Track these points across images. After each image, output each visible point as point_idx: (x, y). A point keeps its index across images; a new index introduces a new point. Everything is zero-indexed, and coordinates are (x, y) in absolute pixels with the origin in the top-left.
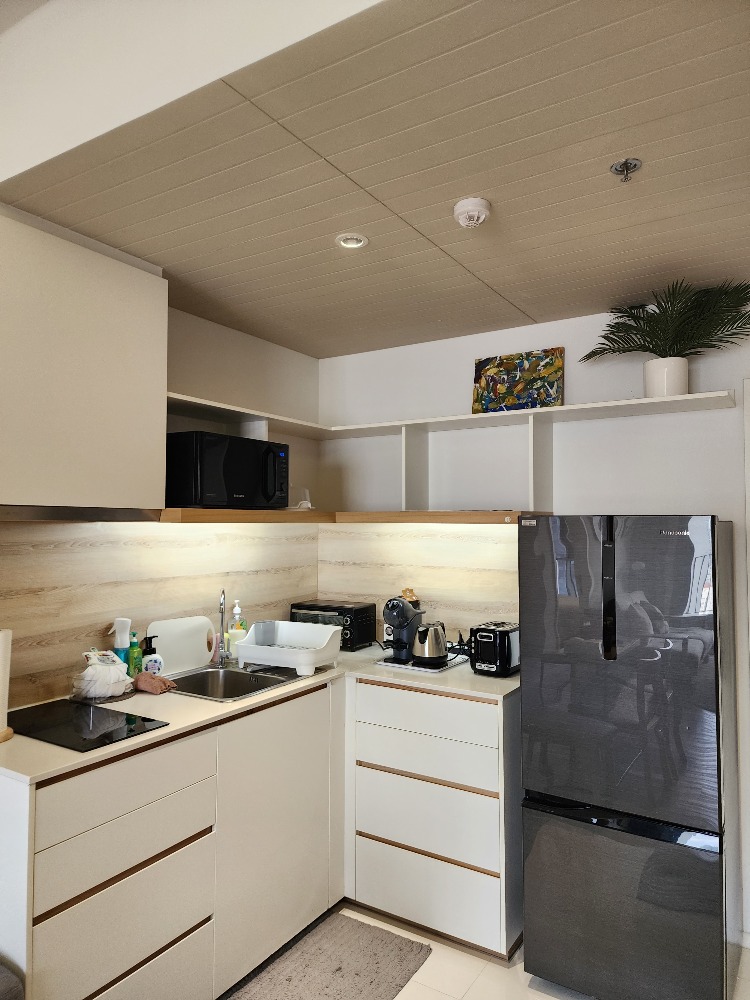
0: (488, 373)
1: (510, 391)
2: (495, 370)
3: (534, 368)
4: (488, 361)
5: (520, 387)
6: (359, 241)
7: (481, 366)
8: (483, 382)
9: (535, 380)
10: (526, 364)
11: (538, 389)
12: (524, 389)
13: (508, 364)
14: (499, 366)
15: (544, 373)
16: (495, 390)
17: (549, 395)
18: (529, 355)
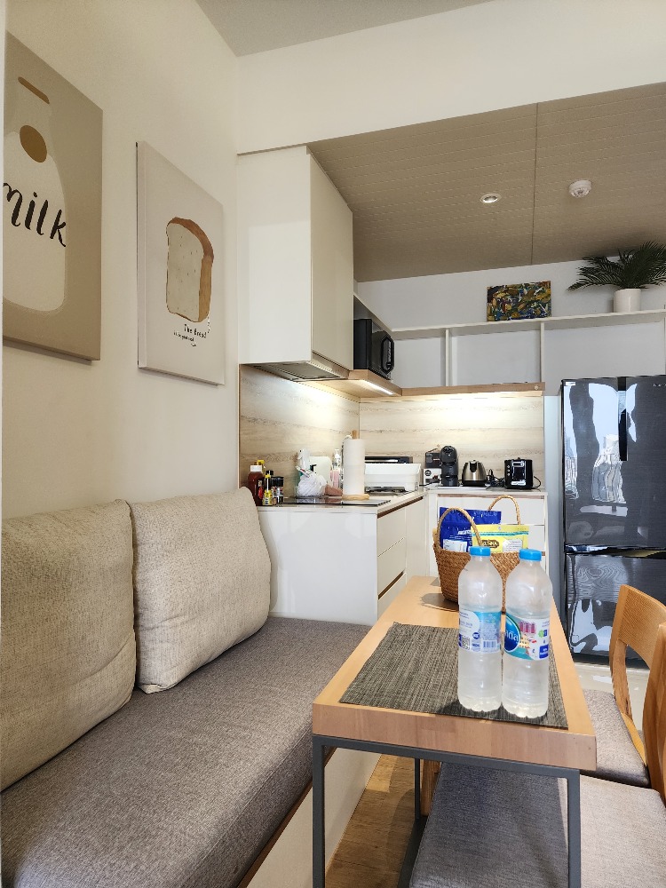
0: (498, 296)
1: (514, 309)
2: (503, 295)
3: (531, 294)
4: (497, 288)
5: (522, 306)
6: (495, 198)
7: (492, 292)
8: (494, 301)
9: (533, 302)
10: (526, 291)
11: (535, 308)
12: (525, 307)
13: (514, 291)
14: (505, 292)
15: (538, 297)
16: (503, 308)
17: (543, 312)
18: (527, 285)
